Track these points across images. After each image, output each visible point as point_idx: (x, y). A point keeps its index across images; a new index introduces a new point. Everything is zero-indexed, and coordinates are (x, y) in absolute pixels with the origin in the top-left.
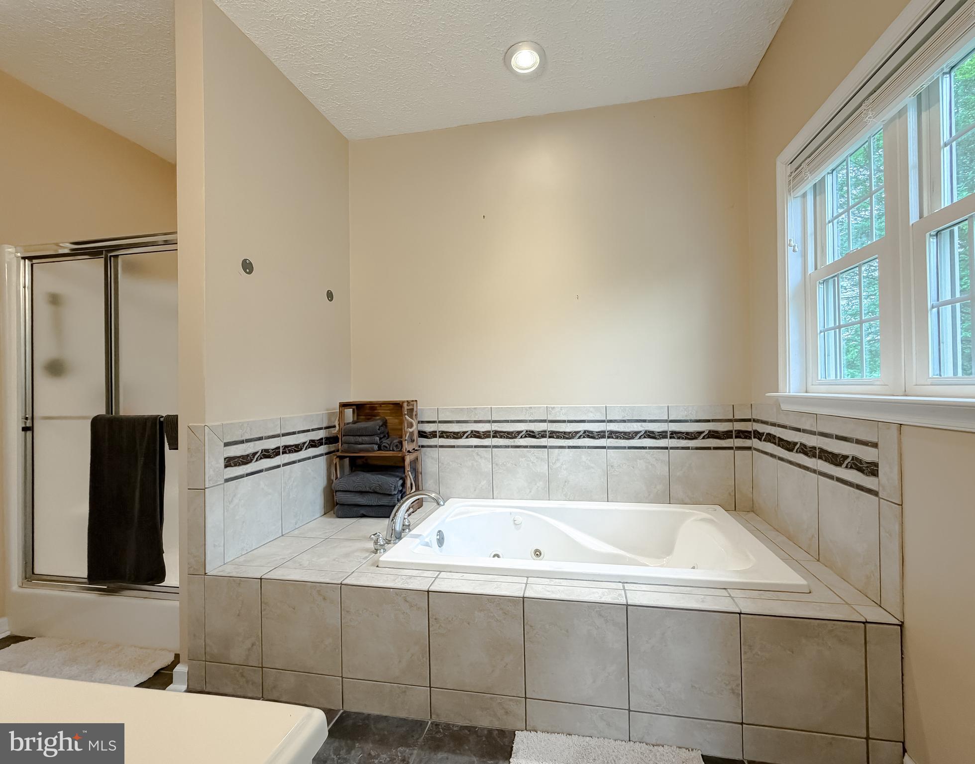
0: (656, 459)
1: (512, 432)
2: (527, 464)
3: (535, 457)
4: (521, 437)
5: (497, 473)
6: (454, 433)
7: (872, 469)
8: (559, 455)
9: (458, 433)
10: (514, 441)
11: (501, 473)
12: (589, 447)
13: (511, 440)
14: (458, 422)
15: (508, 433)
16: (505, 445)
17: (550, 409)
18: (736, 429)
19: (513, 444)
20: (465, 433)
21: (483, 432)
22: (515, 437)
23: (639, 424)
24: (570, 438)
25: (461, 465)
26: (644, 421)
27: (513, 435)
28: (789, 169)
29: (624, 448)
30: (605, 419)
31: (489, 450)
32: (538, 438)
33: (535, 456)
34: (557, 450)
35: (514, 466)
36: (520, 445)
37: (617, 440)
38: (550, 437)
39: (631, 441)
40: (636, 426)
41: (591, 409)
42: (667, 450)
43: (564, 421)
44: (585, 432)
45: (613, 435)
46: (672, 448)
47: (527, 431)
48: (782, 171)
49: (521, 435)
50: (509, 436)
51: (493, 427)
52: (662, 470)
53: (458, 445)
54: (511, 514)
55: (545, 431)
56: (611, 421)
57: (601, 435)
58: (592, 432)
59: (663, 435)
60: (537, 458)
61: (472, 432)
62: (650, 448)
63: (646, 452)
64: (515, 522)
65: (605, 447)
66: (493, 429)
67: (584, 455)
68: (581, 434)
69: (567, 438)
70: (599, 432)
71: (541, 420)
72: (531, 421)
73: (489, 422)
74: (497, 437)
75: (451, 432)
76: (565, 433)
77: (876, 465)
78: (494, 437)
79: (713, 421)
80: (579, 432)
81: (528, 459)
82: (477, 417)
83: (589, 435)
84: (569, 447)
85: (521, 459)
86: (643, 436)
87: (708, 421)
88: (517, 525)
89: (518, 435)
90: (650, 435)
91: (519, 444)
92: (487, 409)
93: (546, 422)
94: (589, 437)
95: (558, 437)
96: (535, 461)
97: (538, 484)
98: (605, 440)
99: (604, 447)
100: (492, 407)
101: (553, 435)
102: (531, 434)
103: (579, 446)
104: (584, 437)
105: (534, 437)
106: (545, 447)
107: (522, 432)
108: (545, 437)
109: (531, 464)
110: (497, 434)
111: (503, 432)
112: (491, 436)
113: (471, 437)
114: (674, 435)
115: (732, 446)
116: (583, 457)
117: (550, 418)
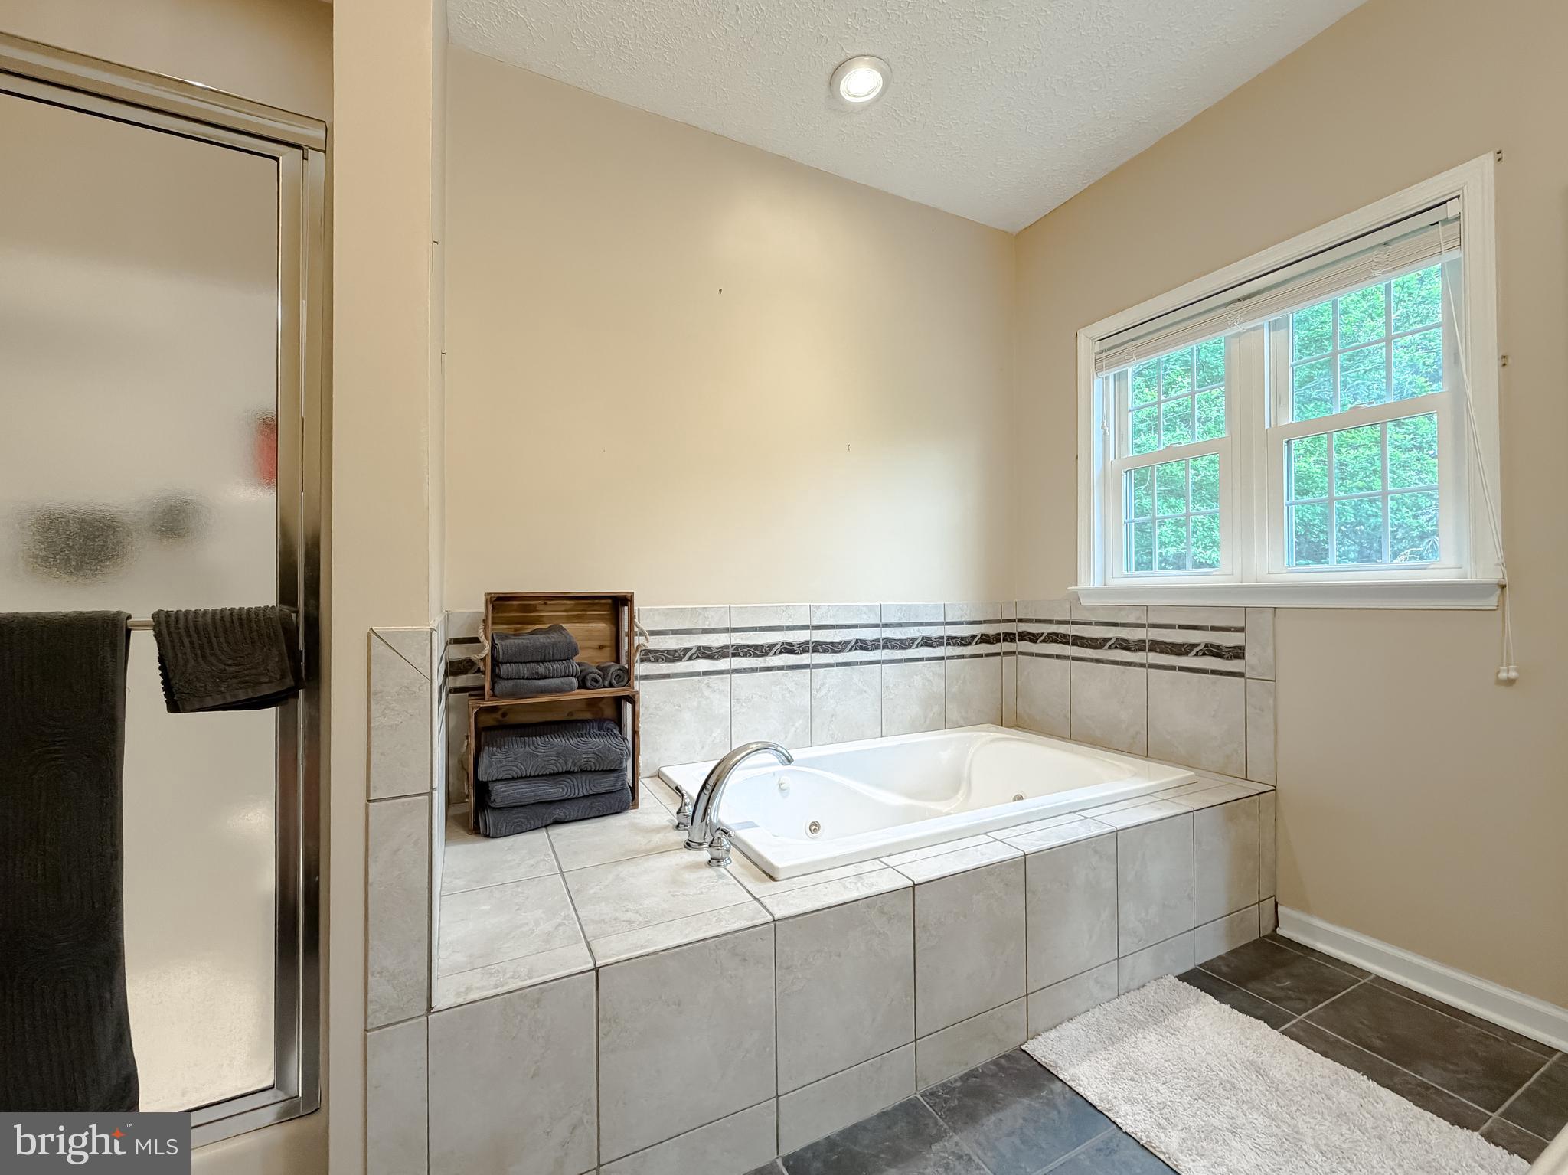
0: (933, 674)
1: (762, 646)
2: (783, 695)
3: (793, 683)
4: (775, 654)
5: (738, 713)
6: (668, 652)
7: (1238, 653)
8: (825, 677)
9: (676, 651)
10: (765, 660)
11: (743, 713)
12: (862, 663)
13: (760, 659)
14: (675, 632)
15: (756, 647)
16: (751, 667)
17: (815, 609)
18: (1004, 631)
19: (763, 665)
20: (686, 650)
21: (717, 648)
22: (766, 654)
23: (916, 628)
24: (840, 652)
25: (680, 706)
26: (921, 624)
27: (763, 650)
28: (1098, 347)
29: (900, 661)
30: (879, 622)
31: (726, 678)
32: (798, 654)
33: (794, 681)
34: (822, 670)
35: (763, 699)
36: (773, 665)
37: (892, 651)
38: (814, 651)
40: (912, 631)
41: (865, 609)
42: (943, 661)
43: (832, 627)
44: (857, 641)
45: (888, 644)
46: (949, 658)
47: (783, 644)
48: (1086, 347)
49: (774, 650)
50: (758, 653)
51: (733, 639)
52: (938, 686)
53: (676, 671)
54: (774, 774)
55: (808, 643)
56: (886, 625)
57: (875, 645)
58: (865, 641)
59: (939, 642)
60: (796, 684)
61: (699, 648)
62: (929, 659)
63: (924, 666)
64: (782, 787)
65: (880, 661)
66: (733, 642)
67: (855, 674)
68: (852, 644)
69: (836, 652)
70: (873, 641)
71: (802, 626)
72: (789, 628)
73: (726, 630)
74: (739, 656)
75: (663, 651)
76: (833, 644)
77: (1242, 648)
78: (734, 655)
79: (985, 622)
80: (850, 642)
81: (784, 687)
82: (707, 623)
83: (862, 645)
84: (838, 665)
85: (773, 688)
86: (920, 645)
87: (981, 622)
88: (784, 790)
89: (770, 650)
90: (928, 642)
91: (771, 664)
92: (723, 610)
93: (809, 629)
94: (861, 648)
95: (825, 651)
96: (793, 690)
97: (797, 725)
98: (880, 651)
99: (878, 662)
100: (731, 606)
101: (819, 647)
102: (788, 649)
103: (850, 663)
104: (856, 649)
105: (792, 652)
106: (807, 666)
107: (775, 645)
108: (808, 652)
109: (788, 695)
110: (739, 651)
111: (748, 647)
112: (730, 654)
113: (698, 657)
114: (952, 641)
115: (999, 651)
116: (854, 677)
117: (815, 623)
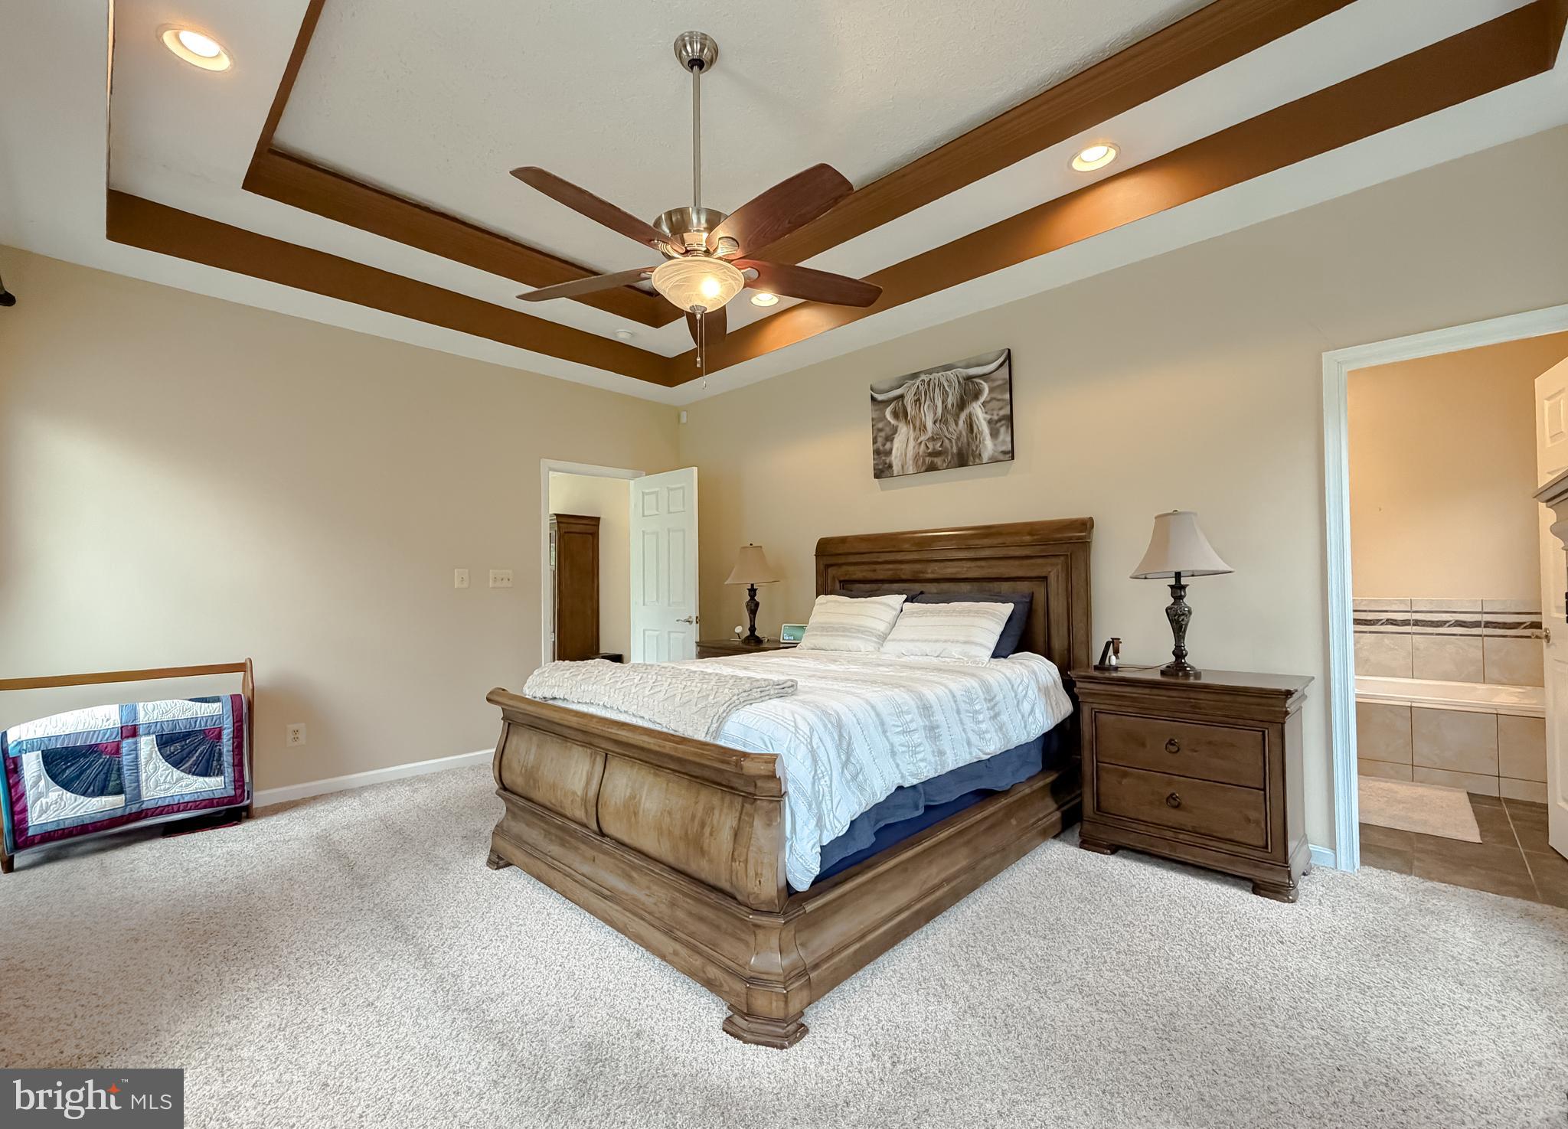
12: (1393, 634)
23: (1447, 615)
26: (1451, 612)
29: (1432, 634)
30: (1409, 610)
37: (1423, 628)
39: (1440, 628)
40: (1444, 617)
44: (1387, 620)
45: (1417, 623)
56: (1416, 612)
57: (1405, 623)
58: (1396, 620)
59: (1476, 625)
62: (1463, 635)
63: (1458, 639)
67: (1387, 640)
70: (1403, 621)
84: (1370, 632)
86: (1453, 625)
90: (1461, 624)
94: (1392, 624)
98: (1410, 627)
99: (1409, 634)
